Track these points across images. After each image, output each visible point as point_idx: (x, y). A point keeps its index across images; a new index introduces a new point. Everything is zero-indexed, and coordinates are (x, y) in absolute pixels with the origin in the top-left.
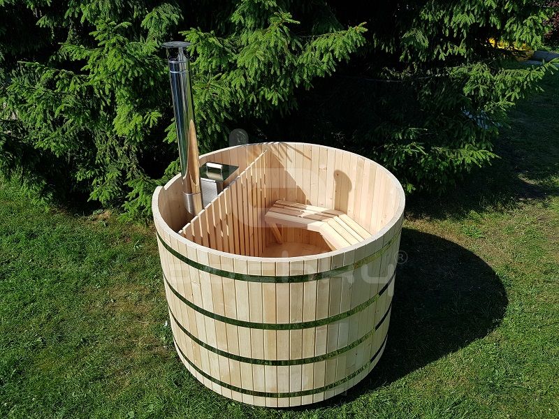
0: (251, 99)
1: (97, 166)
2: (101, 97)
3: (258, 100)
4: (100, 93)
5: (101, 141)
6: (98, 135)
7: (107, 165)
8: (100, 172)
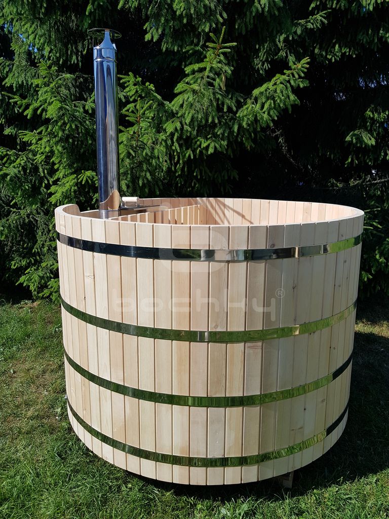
0: (187, 155)
1: (34, 255)
2: (45, 176)
3: (194, 156)
4: (44, 172)
5: (42, 233)
6: (41, 228)
7: (44, 255)
8: (36, 261)
